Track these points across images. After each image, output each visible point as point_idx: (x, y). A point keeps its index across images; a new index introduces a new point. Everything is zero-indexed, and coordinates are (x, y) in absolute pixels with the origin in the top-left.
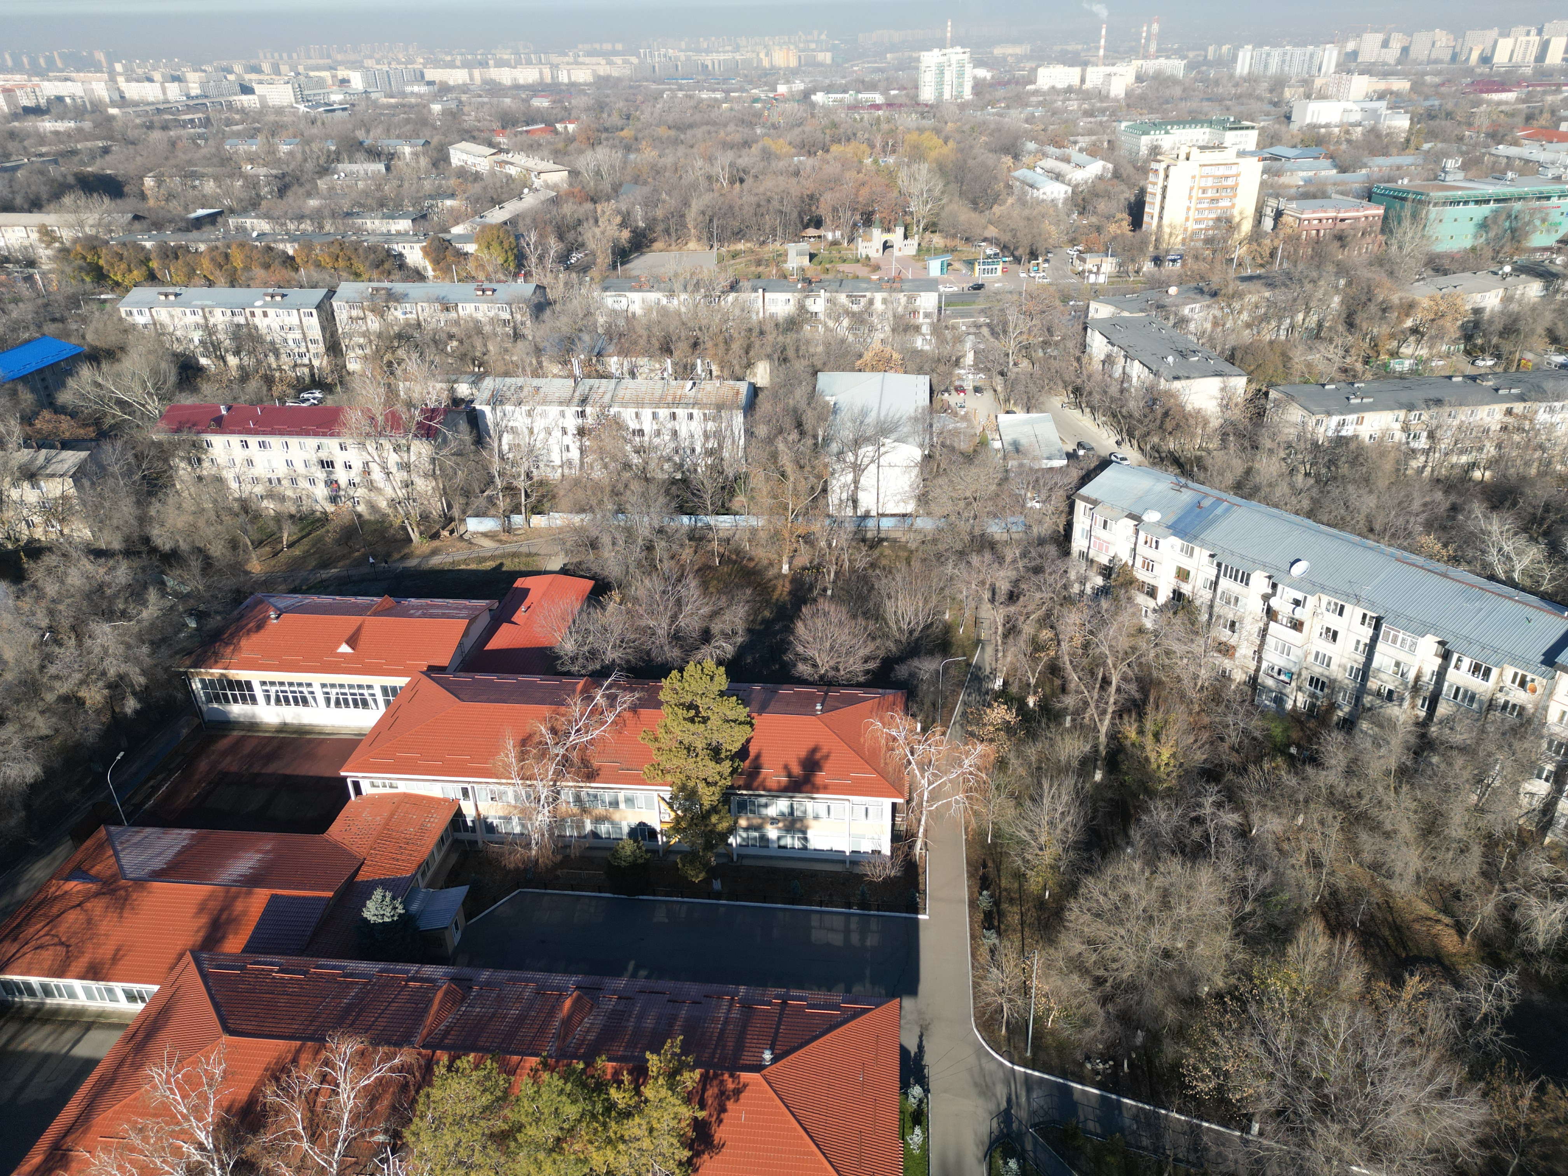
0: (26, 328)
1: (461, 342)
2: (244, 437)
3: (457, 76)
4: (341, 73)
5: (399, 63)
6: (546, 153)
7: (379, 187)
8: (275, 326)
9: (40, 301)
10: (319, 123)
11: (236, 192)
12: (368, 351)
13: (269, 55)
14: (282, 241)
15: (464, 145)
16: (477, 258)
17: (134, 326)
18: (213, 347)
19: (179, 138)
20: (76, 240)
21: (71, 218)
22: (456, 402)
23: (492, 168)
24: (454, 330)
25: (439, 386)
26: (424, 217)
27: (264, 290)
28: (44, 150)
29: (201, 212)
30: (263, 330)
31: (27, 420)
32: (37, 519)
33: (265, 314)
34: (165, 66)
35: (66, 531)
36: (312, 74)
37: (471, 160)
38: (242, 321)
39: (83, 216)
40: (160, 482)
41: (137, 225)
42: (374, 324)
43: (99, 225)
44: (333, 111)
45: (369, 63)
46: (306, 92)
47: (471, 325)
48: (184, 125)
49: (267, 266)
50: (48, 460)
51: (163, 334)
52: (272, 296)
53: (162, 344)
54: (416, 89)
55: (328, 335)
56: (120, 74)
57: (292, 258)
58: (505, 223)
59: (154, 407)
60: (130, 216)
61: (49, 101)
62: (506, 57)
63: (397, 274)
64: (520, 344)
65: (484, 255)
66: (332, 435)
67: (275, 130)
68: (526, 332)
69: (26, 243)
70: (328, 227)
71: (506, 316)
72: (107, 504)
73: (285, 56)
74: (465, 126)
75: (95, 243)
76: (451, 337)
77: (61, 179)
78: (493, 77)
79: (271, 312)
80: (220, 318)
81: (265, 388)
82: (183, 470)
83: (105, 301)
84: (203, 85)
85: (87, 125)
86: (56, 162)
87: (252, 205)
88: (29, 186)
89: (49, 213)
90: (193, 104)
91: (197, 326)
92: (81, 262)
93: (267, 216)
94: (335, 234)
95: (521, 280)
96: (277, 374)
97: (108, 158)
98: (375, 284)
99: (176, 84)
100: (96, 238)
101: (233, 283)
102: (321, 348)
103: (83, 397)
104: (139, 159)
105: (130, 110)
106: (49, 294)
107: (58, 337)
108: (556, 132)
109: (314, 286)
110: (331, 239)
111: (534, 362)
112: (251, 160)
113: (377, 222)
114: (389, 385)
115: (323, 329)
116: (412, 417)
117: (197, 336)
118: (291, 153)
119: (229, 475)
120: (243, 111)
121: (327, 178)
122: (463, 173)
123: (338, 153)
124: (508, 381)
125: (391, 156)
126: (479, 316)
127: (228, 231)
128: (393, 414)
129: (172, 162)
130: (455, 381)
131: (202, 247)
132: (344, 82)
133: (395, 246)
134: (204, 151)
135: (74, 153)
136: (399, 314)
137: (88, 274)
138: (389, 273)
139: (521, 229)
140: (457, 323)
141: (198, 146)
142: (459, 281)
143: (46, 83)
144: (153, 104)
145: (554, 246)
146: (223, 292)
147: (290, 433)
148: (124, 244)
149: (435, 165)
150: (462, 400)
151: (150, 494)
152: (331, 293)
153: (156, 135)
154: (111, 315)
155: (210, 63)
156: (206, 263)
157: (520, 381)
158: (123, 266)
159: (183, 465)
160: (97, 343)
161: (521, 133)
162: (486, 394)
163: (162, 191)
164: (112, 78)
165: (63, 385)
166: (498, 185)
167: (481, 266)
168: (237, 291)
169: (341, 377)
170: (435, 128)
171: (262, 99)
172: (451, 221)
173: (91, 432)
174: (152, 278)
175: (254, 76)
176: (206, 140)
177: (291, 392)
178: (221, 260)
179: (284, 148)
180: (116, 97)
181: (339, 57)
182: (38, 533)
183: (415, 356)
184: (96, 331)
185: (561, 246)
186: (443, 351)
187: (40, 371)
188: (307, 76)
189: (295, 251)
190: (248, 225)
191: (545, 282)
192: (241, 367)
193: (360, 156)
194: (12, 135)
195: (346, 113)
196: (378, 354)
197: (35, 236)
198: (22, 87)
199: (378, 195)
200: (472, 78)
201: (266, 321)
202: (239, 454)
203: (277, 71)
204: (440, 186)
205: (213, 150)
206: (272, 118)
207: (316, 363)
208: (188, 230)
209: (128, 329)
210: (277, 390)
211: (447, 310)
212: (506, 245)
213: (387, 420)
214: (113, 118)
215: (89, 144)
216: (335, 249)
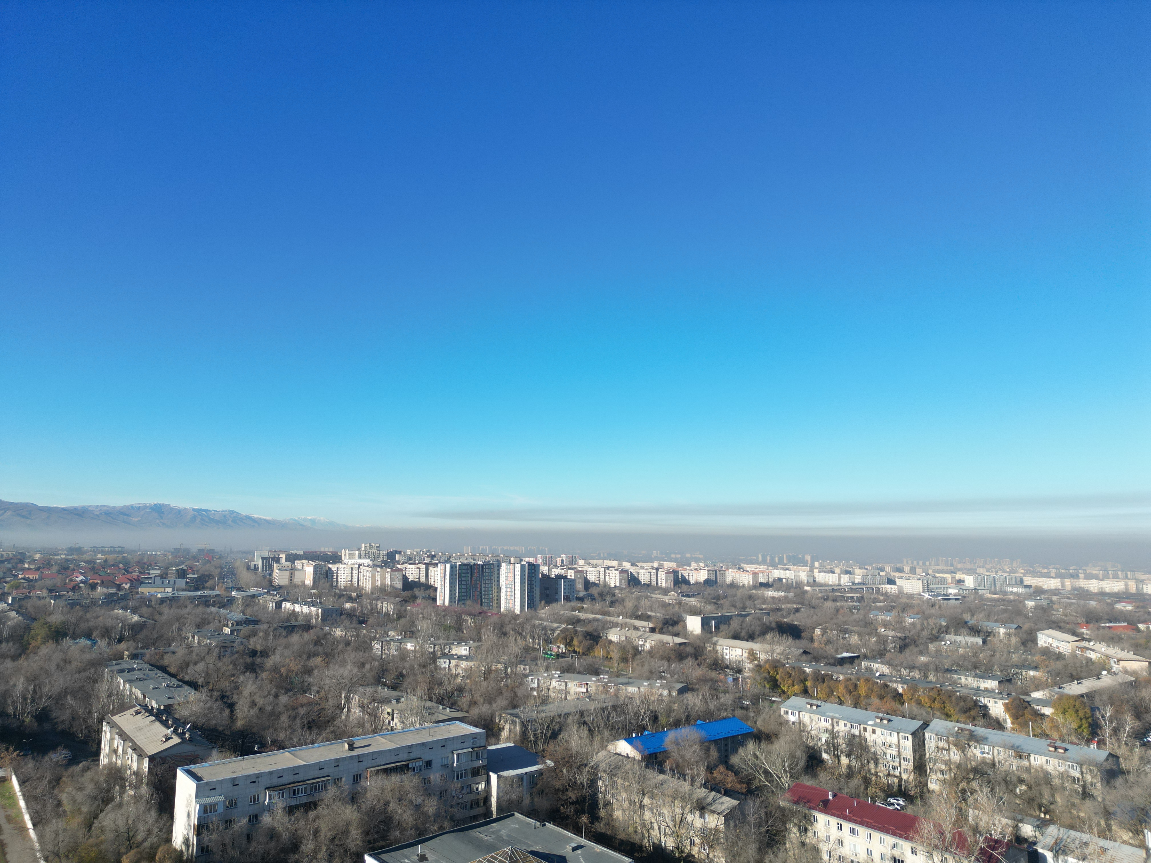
0: (726, 710)
1: (1030, 787)
2: (841, 821)
3: (1052, 584)
4: (958, 576)
5: (1004, 571)
6: (1126, 645)
7: (975, 655)
8: (880, 741)
9: (738, 695)
10: (937, 607)
11: (871, 645)
12: (947, 777)
13: (910, 562)
14: (896, 682)
15: (1050, 632)
16: (1052, 720)
17: (787, 722)
18: (833, 747)
19: (842, 607)
20: (767, 661)
21: (767, 647)
22: (1019, 839)
23: (1074, 651)
24: (1024, 776)
25: (1004, 821)
26: (1009, 681)
27: (876, 714)
28: (764, 606)
29: (845, 655)
30: (870, 743)
31: (710, 769)
32: (697, 840)
33: (874, 732)
34: (844, 565)
35: (711, 855)
36: (937, 575)
37: (1055, 644)
38: (857, 733)
39: (775, 647)
40: (777, 838)
41: (804, 657)
42: (955, 756)
43: (782, 653)
44: (949, 599)
45: (981, 571)
46: (931, 586)
47: (1041, 775)
48: (846, 600)
49: (882, 698)
50: (714, 800)
51: (804, 731)
52: (881, 720)
53: (801, 737)
54: (1015, 590)
55: (917, 757)
56: (816, 568)
57: (901, 695)
58: (1082, 696)
59: (786, 781)
60: (801, 651)
61: (774, 580)
62: (1094, 572)
63: (981, 721)
64: (1088, 803)
65: (1060, 719)
66: (907, 838)
67: (905, 608)
68: (1095, 793)
69: (740, 659)
70: (931, 677)
71: (1077, 774)
72: (740, 844)
73: (921, 563)
74: (1053, 618)
75: (777, 664)
76: (1021, 781)
77: (768, 624)
78: (1082, 585)
79: (878, 731)
80: (842, 728)
81: (863, 787)
82: (794, 834)
83: (774, 702)
84: (863, 577)
85: (791, 595)
86: (768, 614)
87: (880, 654)
88: (751, 626)
89: (757, 643)
90: (855, 588)
91: (826, 730)
92: (766, 675)
93: (889, 664)
94: (935, 683)
95: (1093, 746)
96: (874, 778)
97: (797, 615)
98: (961, 725)
99: (847, 576)
100: (778, 661)
101: (856, 705)
102: (910, 766)
103: (745, 762)
104: (815, 617)
105: (817, 588)
106: (744, 691)
107: (741, 719)
108: (1138, 630)
109: (913, 718)
110: (932, 686)
111: (1103, 823)
112: (885, 626)
113: (970, 679)
114: (960, 809)
115: (915, 751)
116: (976, 842)
117: (824, 737)
118: (913, 624)
119: (824, 848)
120: (886, 594)
121: (936, 644)
122: (1047, 652)
123: (947, 627)
124: (1073, 833)
125: (988, 634)
126: (1050, 768)
127: (860, 670)
128: (960, 834)
129: (834, 621)
130: (1021, 821)
131: (841, 677)
132: (960, 582)
133: (982, 699)
134: (856, 617)
135: (779, 610)
136: (977, 752)
137: (768, 683)
138: (974, 719)
139: (1097, 702)
140: (1028, 770)
141: (853, 613)
142: (1034, 736)
143: (775, 571)
144: (831, 586)
145: (1130, 723)
146: (848, 710)
147: (874, 828)
148: (794, 668)
149: (1024, 643)
150: (1025, 840)
151: (769, 845)
152: (925, 725)
153: (829, 604)
154: (775, 712)
155: (871, 564)
156: (841, 688)
157: (1085, 837)
158: (790, 681)
159: (794, 830)
160: (763, 728)
161: (1104, 627)
162: (1050, 841)
163: (824, 638)
164: (812, 571)
165: (736, 751)
166: (1078, 665)
167: (1056, 727)
168: (858, 711)
169: (922, 792)
170: (1027, 617)
171: (900, 588)
172: (1032, 687)
173: (743, 788)
174: (805, 692)
175: (897, 574)
176: (859, 610)
177: (882, 795)
178: (851, 688)
179: (909, 620)
180: (811, 581)
181: (959, 566)
182: (695, 851)
183: (986, 790)
184: (764, 720)
185: (1138, 723)
186: (1012, 791)
187: (726, 739)
188: (934, 576)
189: (904, 690)
190: (874, 668)
191: (1119, 752)
192: (849, 767)
193: (964, 631)
194: (750, 597)
195: (958, 602)
196: (955, 782)
197: (746, 655)
198: (762, 572)
199: (974, 659)
200: (1063, 585)
201: (874, 737)
202: (834, 833)
203: (913, 571)
204: (1026, 660)
205: (862, 617)
206: (904, 600)
207: (905, 777)
208: (835, 665)
209: (783, 723)
210: (871, 791)
211: (1021, 757)
212: (1081, 714)
213: (954, 838)
214: (807, 591)
215: (789, 606)
216: (934, 694)
